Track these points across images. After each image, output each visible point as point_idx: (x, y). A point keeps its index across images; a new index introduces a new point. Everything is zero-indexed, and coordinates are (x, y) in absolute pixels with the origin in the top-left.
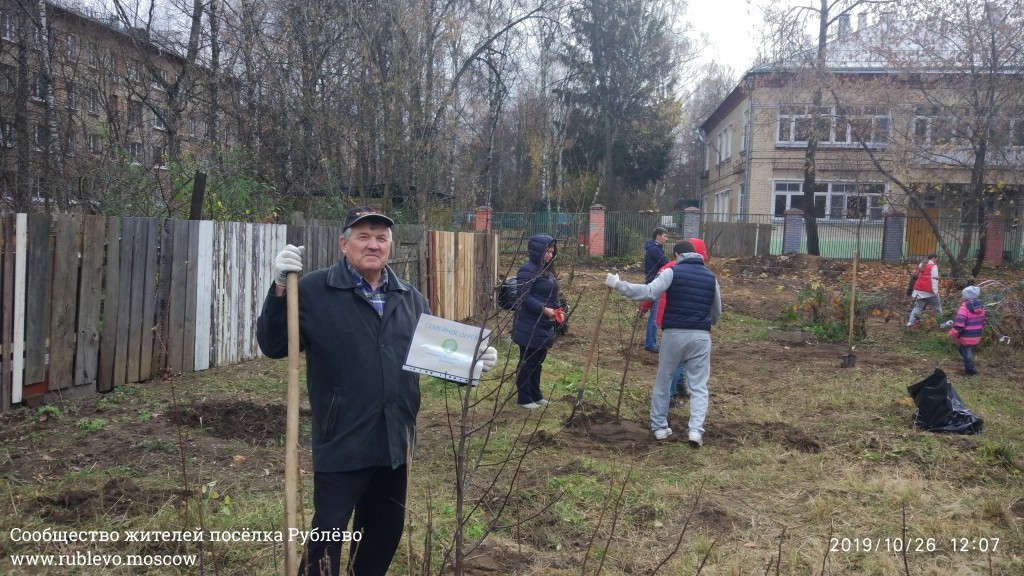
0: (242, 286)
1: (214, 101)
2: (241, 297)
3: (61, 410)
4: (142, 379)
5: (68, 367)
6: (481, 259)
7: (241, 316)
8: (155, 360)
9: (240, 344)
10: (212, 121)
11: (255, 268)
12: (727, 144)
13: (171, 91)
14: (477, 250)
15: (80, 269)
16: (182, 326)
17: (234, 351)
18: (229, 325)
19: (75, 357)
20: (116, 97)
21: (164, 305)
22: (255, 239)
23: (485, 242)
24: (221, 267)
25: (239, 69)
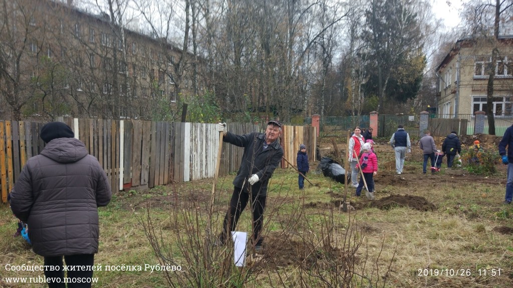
0: (202, 149)
1: (195, 70)
2: (201, 153)
3: (137, 191)
4: (165, 184)
5: (138, 178)
6: (307, 137)
7: (201, 161)
8: (169, 177)
9: (201, 172)
10: (194, 80)
11: (207, 142)
12: (449, 79)
13: (176, 66)
14: (305, 134)
15: (142, 141)
16: (179, 164)
17: (199, 174)
18: (197, 164)
19: (141, 174)
20: (153, 70)
21: (172, 155)
22: (207, 130)
23: (309, 130)
24: (194, 141)
25: (206, 54)
